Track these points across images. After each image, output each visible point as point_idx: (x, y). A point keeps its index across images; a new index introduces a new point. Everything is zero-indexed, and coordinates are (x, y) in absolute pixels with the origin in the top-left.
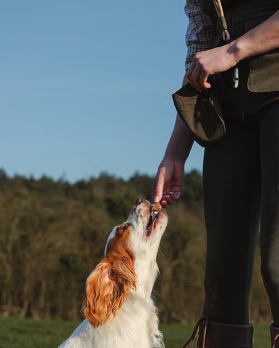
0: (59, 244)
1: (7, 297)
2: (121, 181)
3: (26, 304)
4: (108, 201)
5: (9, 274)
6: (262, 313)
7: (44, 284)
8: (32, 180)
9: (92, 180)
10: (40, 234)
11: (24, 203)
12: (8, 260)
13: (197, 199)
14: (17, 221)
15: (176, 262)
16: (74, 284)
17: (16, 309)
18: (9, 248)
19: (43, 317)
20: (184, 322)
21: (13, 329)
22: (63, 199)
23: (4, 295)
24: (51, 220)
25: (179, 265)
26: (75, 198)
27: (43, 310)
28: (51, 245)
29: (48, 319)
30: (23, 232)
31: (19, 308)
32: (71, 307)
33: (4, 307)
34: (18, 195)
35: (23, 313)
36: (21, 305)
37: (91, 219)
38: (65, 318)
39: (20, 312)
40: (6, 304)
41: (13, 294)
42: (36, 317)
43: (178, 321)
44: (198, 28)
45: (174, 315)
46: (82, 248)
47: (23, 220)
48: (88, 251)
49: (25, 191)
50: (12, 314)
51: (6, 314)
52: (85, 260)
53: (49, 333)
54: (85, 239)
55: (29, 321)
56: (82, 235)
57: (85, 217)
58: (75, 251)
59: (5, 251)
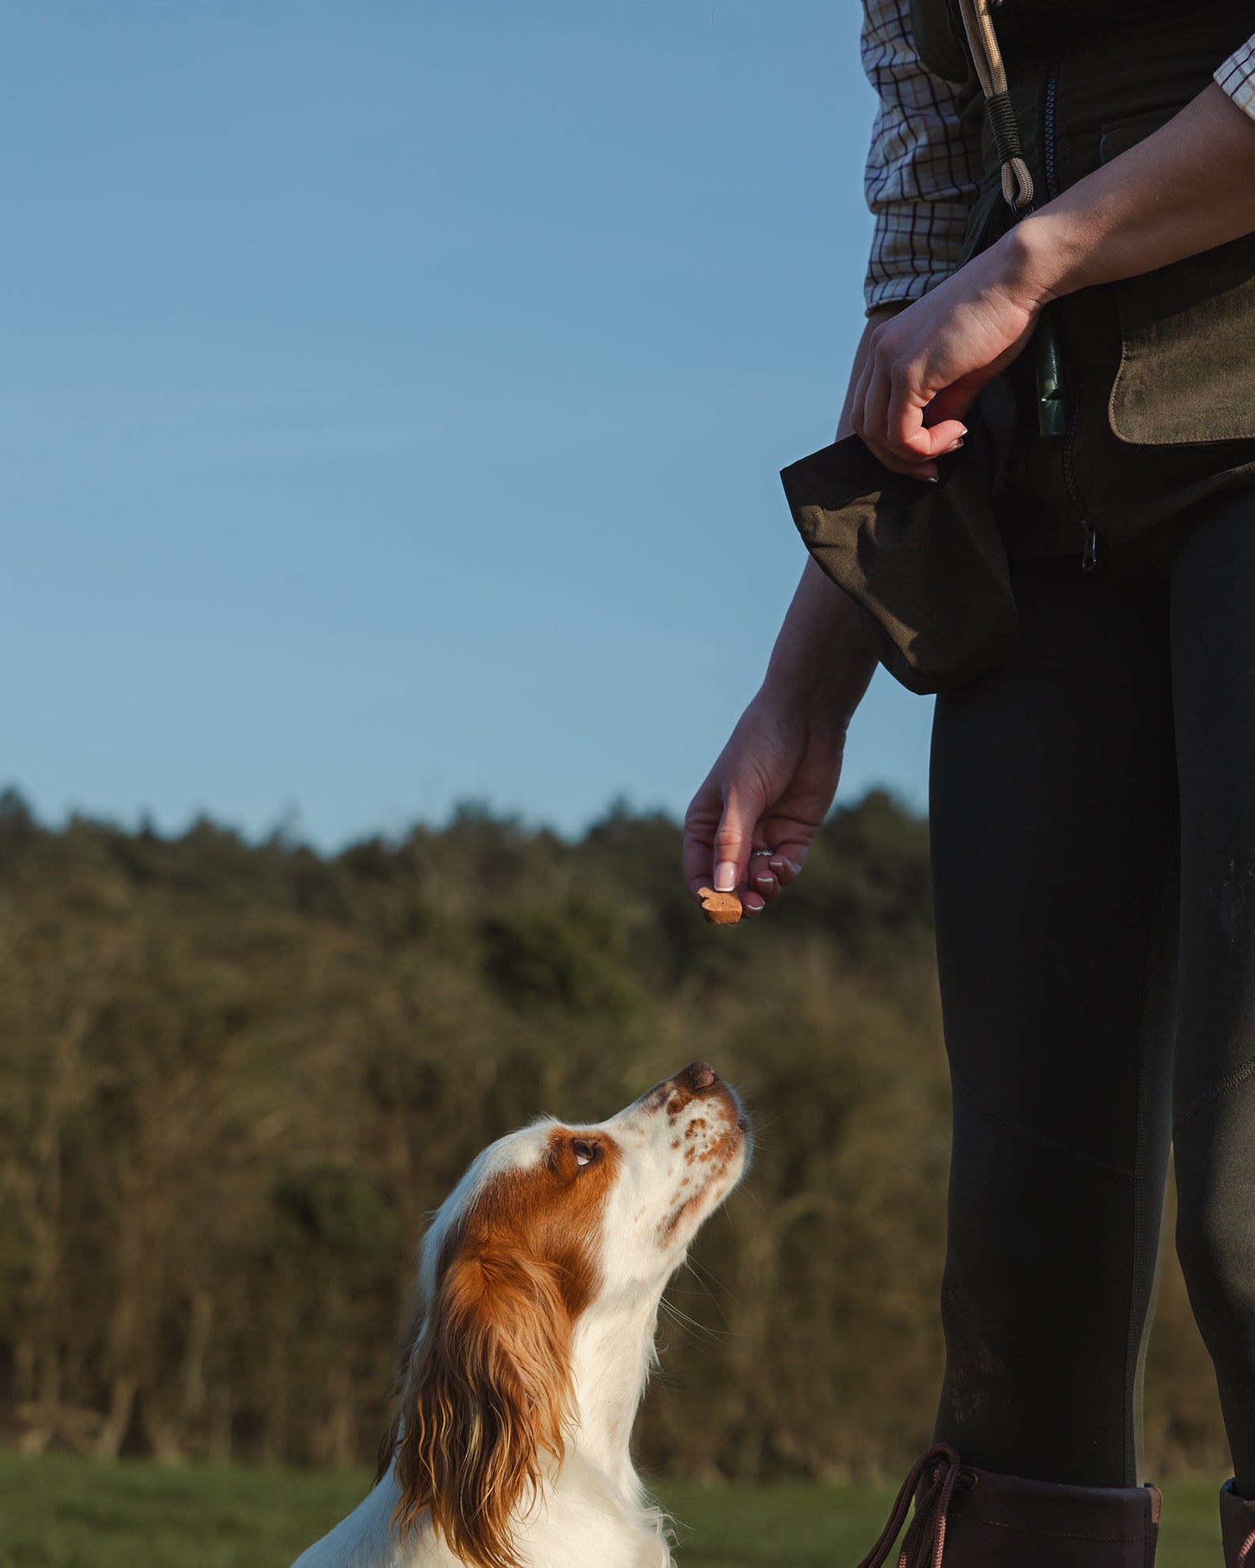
0: (269, 1128)
1: (37, 1367)
2: (548, 840)
3: (123, 1395)
4: (492, 931)
5: (47, 1260)
6: (1182, 1432)
7: (204, 1308)
8: (148, 837)
9: (419, 835)
10: (185, 1082)
11: (115, 943)
12: (40, 1200)
13: (892, 920)
14: (80, 1023)
15: (798, 1206)
16: (337, 1304)
17: (77, 1420)
18: (46, 1145)
19: (197, 1456)
20: (836, 1476)
21: (64, 1512)
22: (287, 923)
23: (25, 1356)
24: (236, 1019)
25: (810, 1219)
26: (343, 917)
27: (199, 1425)
28: (235, 1132)
29: (221, 1465)
30: (107, 1075)
31: (90, 1418)
32: (326, 1411)
33: (26, 1411)
34: (85, 905)
35: (110, 1438)
36: (101, 1403)
37: (412, 1014)
38: (300, 1458)
39: (95, 1434)
40: (35, 1396)
41: (63, 1352)
42: (170, 1457)
43: (805, 1473)
44: (912, 132)
45: (787, 1443)
46: (373, 1145)
47: (107, 1020)
48: (399, 1158)
49: (115, 890)
50: (58, 1442)
51: (33, 1443)
52: (388, 1197)
53: (228, 1527)
54: (386, 1104)
55: (139, 1474)
56: (374, 1084)
57: (387, 1003)
58: (343, 1158)
59: (28, 1160)
